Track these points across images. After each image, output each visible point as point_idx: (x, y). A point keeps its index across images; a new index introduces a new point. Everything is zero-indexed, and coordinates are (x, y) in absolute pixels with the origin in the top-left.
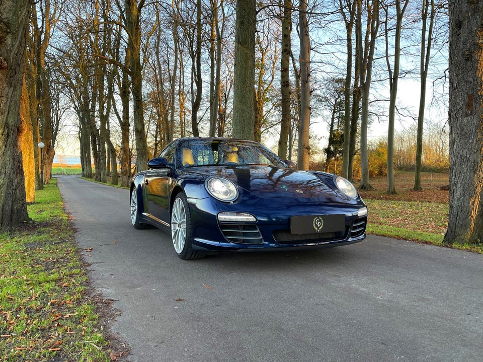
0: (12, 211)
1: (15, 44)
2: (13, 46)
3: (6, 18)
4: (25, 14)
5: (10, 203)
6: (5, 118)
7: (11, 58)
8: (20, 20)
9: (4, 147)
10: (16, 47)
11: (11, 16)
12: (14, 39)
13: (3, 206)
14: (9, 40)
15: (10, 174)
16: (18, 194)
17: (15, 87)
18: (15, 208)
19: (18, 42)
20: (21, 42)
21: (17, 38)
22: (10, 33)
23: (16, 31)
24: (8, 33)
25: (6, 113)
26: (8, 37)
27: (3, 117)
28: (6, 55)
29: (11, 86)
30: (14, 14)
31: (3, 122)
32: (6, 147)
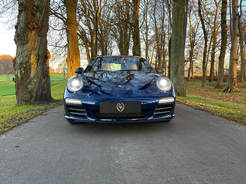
0: (42, 94)
1: (41, 16)
2: (40, 17)
3: (37, 4)
4: (46, 1)
5: (41, 91)
6: (37, 52)
7: (39, 23)
8: (43, 4)
9: (36, 65)
10: (41, 18)
11: (39, 3)
12: (40, 14)
13: (37, 92)
14: (38, 14)
15: (40, 77)
16: (45, 87)
17: (42, 37)
18: (44, 93)
19: (42, 15)
20: (44, 15)
21: (42, 13)
22: (38, 11)
23: (41, 10)
24: (37, 11)
25: (38, 49)
26: (37, 13)
27: (36, 51)
28: (37, 22)
29: (39, 37)
30: (41, 2)
31: (36, 53)
32: (37, 65)
